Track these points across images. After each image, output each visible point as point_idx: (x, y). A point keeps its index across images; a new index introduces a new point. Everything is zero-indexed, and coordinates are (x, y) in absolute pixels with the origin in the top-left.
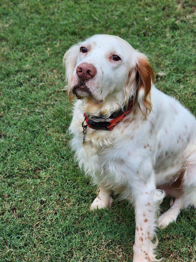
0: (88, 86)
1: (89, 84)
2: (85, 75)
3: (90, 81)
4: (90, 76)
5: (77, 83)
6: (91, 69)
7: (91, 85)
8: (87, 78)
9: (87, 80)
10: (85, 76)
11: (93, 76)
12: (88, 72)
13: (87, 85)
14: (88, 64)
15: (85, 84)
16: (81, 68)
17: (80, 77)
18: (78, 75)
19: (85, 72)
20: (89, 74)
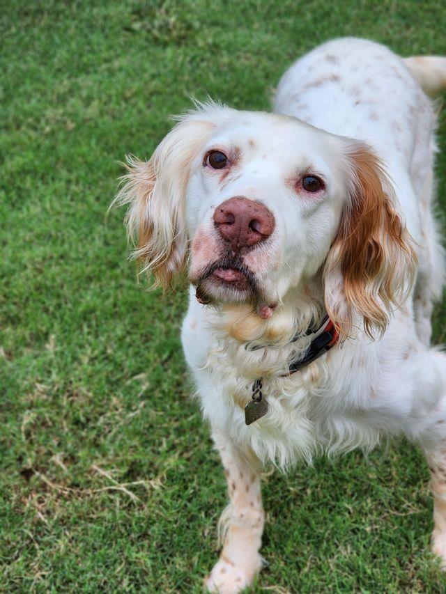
0: (250, 265)
1: (255, 259)
2: (244, 234)
3: (259, 249)
4: (256, 237)
5: (216, 257)
6: (260, 215)
7: (259, 262)
8: (248, 243)
9: (250, 246)
10: (242, 236)
11: (265, 237)
12: (253, 223)
13: (247, 261)
14: (250, 201)
15: (241, 260)
16: (229, 214)
17: (225, 239)
18: (221, 233)
19: (245, 225)
20: (255, 230)
